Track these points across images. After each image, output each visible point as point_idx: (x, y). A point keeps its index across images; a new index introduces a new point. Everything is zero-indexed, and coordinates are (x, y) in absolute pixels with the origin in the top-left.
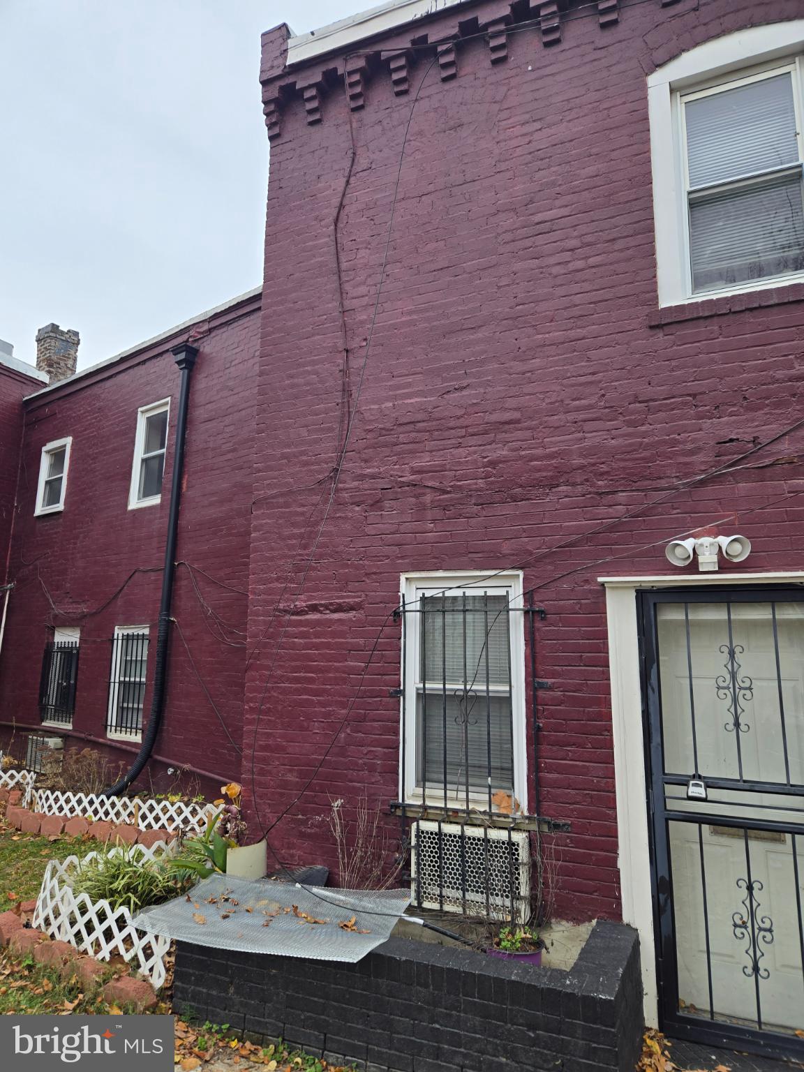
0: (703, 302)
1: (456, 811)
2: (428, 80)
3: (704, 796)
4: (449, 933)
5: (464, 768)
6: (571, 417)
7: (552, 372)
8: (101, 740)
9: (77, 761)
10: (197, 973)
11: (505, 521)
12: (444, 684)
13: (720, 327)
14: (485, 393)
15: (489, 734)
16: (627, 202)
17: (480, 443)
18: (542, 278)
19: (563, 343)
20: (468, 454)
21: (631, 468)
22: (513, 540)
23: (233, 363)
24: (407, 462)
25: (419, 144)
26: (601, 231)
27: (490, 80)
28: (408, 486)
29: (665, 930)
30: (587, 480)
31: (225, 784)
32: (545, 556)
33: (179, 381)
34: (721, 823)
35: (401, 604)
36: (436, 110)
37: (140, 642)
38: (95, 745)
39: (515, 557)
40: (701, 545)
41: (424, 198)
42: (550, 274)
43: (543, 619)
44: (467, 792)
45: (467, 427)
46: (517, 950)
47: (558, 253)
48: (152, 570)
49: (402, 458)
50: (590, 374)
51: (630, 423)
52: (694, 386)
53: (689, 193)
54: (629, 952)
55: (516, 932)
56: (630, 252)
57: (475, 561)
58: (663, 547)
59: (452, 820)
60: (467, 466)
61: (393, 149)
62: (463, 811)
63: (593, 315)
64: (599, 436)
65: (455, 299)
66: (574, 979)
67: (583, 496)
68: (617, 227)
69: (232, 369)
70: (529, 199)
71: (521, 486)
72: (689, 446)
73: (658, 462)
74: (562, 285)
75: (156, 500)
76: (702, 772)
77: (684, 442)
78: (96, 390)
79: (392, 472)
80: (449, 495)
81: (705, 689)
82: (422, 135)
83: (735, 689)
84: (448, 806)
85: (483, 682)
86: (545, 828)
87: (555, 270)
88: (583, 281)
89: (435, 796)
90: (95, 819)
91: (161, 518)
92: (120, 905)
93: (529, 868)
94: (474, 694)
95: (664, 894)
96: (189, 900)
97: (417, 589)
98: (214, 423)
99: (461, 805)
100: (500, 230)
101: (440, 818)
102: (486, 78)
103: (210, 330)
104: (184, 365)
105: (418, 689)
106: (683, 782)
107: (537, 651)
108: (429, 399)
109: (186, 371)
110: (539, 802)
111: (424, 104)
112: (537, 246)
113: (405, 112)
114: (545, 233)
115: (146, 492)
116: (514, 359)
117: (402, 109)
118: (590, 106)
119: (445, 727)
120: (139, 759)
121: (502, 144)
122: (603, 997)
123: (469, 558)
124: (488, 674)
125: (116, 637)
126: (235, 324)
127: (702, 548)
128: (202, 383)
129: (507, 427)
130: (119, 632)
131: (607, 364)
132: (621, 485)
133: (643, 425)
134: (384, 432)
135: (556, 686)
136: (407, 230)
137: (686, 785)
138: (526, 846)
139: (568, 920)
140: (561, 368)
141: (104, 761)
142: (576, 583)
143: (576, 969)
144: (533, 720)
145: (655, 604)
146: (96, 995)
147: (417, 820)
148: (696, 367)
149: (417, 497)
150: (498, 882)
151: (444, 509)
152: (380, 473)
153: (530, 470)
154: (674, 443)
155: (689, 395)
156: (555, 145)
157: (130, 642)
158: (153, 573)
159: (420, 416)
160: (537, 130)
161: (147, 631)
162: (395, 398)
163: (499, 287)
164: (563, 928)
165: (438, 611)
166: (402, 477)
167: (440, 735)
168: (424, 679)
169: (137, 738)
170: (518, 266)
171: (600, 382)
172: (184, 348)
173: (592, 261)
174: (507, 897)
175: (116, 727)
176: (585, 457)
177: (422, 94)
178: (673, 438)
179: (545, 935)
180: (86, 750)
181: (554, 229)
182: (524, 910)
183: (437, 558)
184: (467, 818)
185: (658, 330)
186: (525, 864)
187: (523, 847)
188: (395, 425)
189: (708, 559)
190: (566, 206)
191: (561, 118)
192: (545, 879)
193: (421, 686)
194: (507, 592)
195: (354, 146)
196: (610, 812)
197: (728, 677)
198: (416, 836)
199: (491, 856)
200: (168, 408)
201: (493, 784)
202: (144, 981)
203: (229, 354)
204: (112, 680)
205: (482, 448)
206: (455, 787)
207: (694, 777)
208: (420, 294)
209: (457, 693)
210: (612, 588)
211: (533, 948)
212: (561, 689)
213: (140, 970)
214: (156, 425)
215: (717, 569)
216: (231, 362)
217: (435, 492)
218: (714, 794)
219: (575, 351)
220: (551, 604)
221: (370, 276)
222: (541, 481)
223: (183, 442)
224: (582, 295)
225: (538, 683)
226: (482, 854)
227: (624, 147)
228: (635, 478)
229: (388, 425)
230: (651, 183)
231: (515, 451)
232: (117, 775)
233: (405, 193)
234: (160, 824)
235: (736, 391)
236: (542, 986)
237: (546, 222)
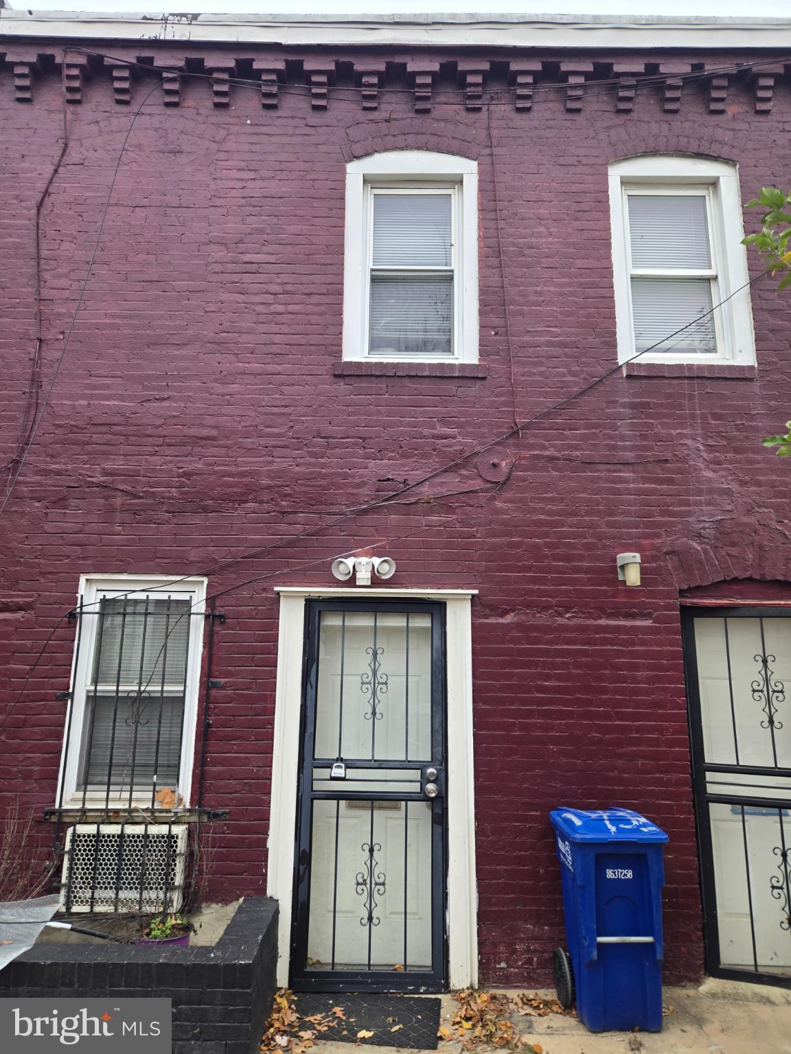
0: (376, 363)
1: (117, 811)
2: (150, 99)
3: (343, 776)
4: (97, 933)
5: (130, 768)
6: (263, 441)
7: (249, 398)
11: (194, 530)
12: (118, 686)
13: (387, 386)
14: (185, 407)
15: (159, 733)
16: (324, 264)
17: (176, 454)
18: (246, 313)
19: (260, 375)
20: (164, 463)
21: (311, 493)
22: (200, 549)
24: (99, 463)
25: (135, 156)
26: (300, 284)
27: (212, 120)
28: (98, 487)
29: (301, 898)
30: (272, 500)
32: (229, 565)
34: (354, 798)
35: (79, 605)
36: (156, 130)
39: (201, 564)
40: (360, 563)
41: (137, 209)
42: (254, 311)
43: (222, 623)
44: (131, 791)
45: (164, 437)
46: (167, 937)
47: (263, 294)
49: (94, 458)
50: (282, 406)
51: (312, 455)
52: (363, 431)
53: (373, 270)
54: (269, 921)
55: (167, 920)
56: (323, 308)
57: (161, 566)
58: (331, 563)
59: (112, 820)
60: (162, 474)
61: (109, 153)
62: (125, 810)
63: (288, 355)
64: (286, 462)
65: (161, 313)
66: (218, 952)
67: (268, 513)
68: (314, 284)
70: (240, 239)
71: (212, 499)
72: (358, 480)
73: (332, 490)
74: (263, 323)
76: (344, 756)
77: (353, 476)
79: (81, 471)
80: (141, 501)
81: (352, 683)
82: (140, 148)
83: (375, 683)
84: (109, 807)
85: (158, 682)
86: (205, 819)
87: (259, 308)
88: (282, 324)
89: (96, 799)
93: (186, 857)
94: (147, 695)
95: (303, 865)
97: (98, 590)
99: (124, 805)
100: (210, 260)
101: (100, 820)
102: (207, 117)
105: (88, 692)
106: (328, 765)
107: (214, 653)
108: (127, 404)
110: (201, 794)
111: (144, 120)
112: (243, 283)
113: (125, 121)
114: (252, 273)
116: (216, 381)
117: (121, 117)
118: (299, 173)
119: (114, 729)
121: (219, 182)
122: (243, 963)
123: (156, 563)
124: (164, 675)
127: (359, 566)
129: (204, 442)
131: (297, 400)
132: (300, 507)
133: (322, 457)
134: (76, 430)
135: (228, 685)
136: (118, 236)
137: (331, 767)
138: (185, 836)
139: (217, 903)
140: (258, 397)
142: (255, 591)
143: (222, 943)
144: (203, 717)
145: (320, 612)
147: (74, 824)
148: (366, 416)
149: (106, 498)
150: (153, 876)
151: (135, 514)
152: (67, 471)
153: (222, 485)
154: (345, 476)
155: (360, 438)
156: (266, 197)
159: (116, 419)
160: (251, 179)
162: (91, 397)
163: (206, 312)
164: (213, 911)
165: (119, 613)
166: (91, 477)
167: (107, 737)
168: (95, 681)
170: (225, 296)
171: (290, 414)
173: (290, 308)
174: (161, 889)
176: (273, 479)
177: (143, 110)
178: (345, 472)
179: (194, 920)
181: (260, 271)
182: (177, 897)
183: (122, 561)
184: (129, 817)
185: (340, 379)
186: (183, 855)
187: (182, 839)
188: (88, 424)
189: (364, 576)
190: (273, 254)
191: (273, 175)
192: (201, 866)
193: (93, 688)
194: (191, 597)
195: (66, 137)
196: (265, 798)
197: (370, 674)
198: (71, 841)
199: (150, 851)
201: (158, 781)
205: (179, 458)
206: (119, 788)
207: (337, 760)
208: (126, 300)
209: (130, 695)
210: (286, 597)
211: (182, 933)
212: (233, 688)
215: (370, 584)
217: (127, 496)
218: (351, 773)
219: (270, 383)
220: (231, 610)
221: (73, 270)
222: (232, 496)
224: (280, 335)
225: (212, 682)
226: (140, 851)
227: (324, 217)
228: (313, 502)
229: (80, 423)
230: (343, 254)
231: (210, 466)
233: (118, 200)
235: (395, 440)
236: (188, 963)
237: (253, 263)
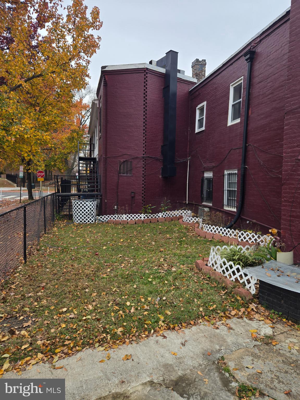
8: (222, 210)
9: (215, 216)
10: (268, 292)
23: (271, 53)
31: (271, 229)
33: (247, 68)
37: (234, 176)
38: (220, 211)
48: (237, 149)
69: (271, 56)
75: (238, 121)
78: (214, 81)
90: (223, 235)
91: (240, 127)
92: (237, 264)
96: (263, 267)
98: (263, 83)
103: (260, 41)
104: (249, 60)
109: (250, 62)
115: (234, 118)
120: (236, 217)
125: (225, 174)
126: (273, 34)
128: (257, 66)
130: (226, 172)
141: (224, 217)
146: (231, 291)
157: (230, 176)
158: (238, 150)
161: (236, 172)
169: (235, 210)
172: (249, 52)
175: (227, 205)
180: (218, 213)
200: (242, 81)
202: (248, 290)
203: (269, 49)
204: (225, 189)
213: (246, 287)
214: (238, 90)
216: (270, 53)
223: (249, 94)
232: (228, 222)
234: (246, 240)
